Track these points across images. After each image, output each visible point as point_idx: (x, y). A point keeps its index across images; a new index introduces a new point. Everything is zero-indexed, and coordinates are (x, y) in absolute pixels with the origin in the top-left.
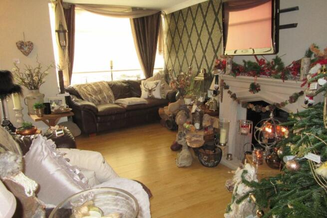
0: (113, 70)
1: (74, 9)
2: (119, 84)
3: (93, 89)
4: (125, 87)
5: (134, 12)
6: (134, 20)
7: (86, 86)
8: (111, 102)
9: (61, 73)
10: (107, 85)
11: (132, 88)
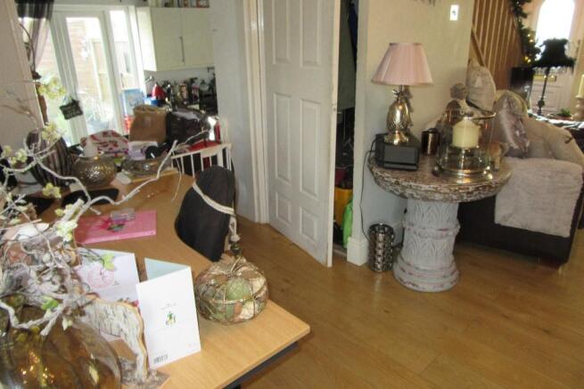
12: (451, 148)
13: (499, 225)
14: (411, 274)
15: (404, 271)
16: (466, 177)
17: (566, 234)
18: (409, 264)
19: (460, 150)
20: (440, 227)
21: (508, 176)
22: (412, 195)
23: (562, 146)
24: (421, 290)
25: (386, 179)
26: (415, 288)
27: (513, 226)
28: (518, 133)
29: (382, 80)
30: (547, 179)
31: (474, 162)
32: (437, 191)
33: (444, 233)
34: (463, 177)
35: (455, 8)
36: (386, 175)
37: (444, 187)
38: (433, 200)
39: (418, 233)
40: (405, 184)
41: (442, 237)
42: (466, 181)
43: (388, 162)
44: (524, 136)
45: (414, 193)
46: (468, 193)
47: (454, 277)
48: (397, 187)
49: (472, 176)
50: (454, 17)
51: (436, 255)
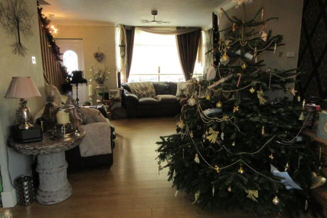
0: (160, 73)
1: (134, 30)
2: (161, 84)
3: (141, 87)
4: (165, 87)
5: (179, 30)
6: (178, 36)
7: (136, 84)
8: (153, 97)
9: (119, 74)
10: (152, 85)
11: (171, 88)
12: (57, 125)
13: (83, 157)
14: (49, 197)
15: (44, 197)
16: (68, 137)
17: (111, 152)
18: (46, 192)
19: (62, 125)
20: (59, 166)
21: (85, 133)
22: (44, 153)
23: (98, 117)
24: (58, 202)
25: (27, 149)
26: (53, 203)
27: (89, 155)
28: (80, 114)
29: (14, 96)
30: (98, 131)
31: (70, 130)
32: (58, 147)
33: (62, 168)
34: (67, 138)
35: (34, 58)
36: (26, 146)
37: (60, 144)
38: (56, 152)
39: (48, 173)
40: (39, 148)
41: (61, 170)
42: (68, 139)
43: (25, 140)
44: (83, 115)
45: (45, 152)
46: (72, 144)
47: (71, 190)
48: (35, 151)
49: (71, 136)
50: (34, 62)
51: (60, 181)
